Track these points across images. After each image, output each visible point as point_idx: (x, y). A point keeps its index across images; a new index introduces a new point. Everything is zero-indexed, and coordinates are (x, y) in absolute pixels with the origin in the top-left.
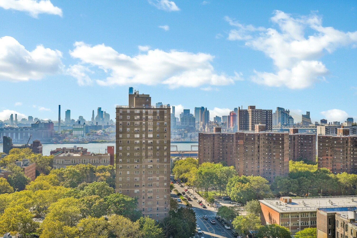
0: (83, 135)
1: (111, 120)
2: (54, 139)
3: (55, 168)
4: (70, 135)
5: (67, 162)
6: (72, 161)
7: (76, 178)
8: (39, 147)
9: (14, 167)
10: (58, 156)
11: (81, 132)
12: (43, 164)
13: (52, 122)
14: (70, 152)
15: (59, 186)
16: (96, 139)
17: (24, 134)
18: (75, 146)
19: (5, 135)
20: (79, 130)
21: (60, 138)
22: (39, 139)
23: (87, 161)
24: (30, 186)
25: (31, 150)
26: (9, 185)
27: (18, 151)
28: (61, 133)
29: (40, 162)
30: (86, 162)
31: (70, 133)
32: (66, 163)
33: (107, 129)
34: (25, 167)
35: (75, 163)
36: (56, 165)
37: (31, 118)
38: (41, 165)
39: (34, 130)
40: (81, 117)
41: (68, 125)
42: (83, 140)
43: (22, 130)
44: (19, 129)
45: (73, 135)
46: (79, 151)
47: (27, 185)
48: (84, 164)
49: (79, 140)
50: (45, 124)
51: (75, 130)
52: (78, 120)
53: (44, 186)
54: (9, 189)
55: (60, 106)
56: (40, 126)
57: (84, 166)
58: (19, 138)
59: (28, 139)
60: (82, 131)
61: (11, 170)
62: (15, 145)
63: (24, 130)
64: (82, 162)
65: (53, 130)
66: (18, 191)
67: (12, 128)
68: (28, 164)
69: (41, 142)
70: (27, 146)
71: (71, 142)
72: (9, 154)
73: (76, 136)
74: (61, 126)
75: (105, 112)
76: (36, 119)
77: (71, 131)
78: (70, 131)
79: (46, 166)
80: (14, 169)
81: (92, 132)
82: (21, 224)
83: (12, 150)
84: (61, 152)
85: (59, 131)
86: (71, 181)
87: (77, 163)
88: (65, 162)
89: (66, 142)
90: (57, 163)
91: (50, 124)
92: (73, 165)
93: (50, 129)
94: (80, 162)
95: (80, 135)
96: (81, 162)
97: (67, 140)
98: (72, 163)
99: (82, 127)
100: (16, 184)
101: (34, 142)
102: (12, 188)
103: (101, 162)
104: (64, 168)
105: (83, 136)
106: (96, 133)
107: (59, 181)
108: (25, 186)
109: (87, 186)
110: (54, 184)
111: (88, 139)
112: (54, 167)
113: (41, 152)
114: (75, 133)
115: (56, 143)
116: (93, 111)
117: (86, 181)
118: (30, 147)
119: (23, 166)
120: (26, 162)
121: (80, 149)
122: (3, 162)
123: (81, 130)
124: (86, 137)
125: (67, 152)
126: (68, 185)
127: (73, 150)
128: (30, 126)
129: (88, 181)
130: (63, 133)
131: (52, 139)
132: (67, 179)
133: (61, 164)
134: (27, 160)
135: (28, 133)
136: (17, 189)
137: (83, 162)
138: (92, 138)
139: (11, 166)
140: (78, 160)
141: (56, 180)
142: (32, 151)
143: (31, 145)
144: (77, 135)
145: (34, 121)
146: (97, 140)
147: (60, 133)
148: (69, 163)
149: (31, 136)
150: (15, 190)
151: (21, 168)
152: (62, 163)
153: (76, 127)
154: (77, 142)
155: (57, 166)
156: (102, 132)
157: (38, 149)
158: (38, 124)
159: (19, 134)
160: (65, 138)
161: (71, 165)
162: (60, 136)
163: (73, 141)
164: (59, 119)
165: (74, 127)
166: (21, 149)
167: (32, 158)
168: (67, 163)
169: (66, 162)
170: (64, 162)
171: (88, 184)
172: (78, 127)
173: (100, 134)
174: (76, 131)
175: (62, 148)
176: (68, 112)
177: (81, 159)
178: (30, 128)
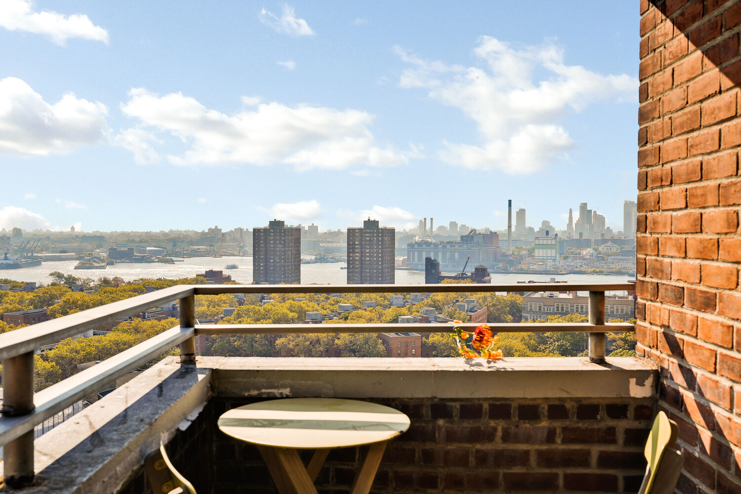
0: (554, 258)
1: (608, 228)
2: (501, 264)
3: (526, 319)
4: (529, 257)
5: (548, 308)
6: (558, 307)
8: (486, 278)
9: (455, 313)
10: (530, 296)
11: (551, 253)
12: (498, 309)
13: (495, 233)
16: (581, 266)
17: (448, 254)
18: (553, 279)
20: (547, 248)
21: (511, 263)
28: (513, 254)
29: (494, 305)
30: (584, 310)
31: (529, 254)
32: (546, 309)
33: (603, 246)
34: (470, 313)
35: (562, 310)
36: (528, 313)
38: (494, 311)
39: (465, 246)
40: (545, 223)
41: (523, 239)
42: (554, 268)
43: (444, 247)
44: (440, 246)
45: (536, 258)
49: (548, 268)
50: (485, 236)
51: (539, 248)
52: (542, 228)
55: (510, 201)
56: (475, 240)
60: (554, 251)
61: (451, 318)
62: (444, 273)
63: (448, 246)
64: (577, 311)
65: (497, 247)
67: (428, 244)
68: (476, 309)
71: (533, 271)
73: (540, 260)
74: (513, 240)
75: (595, 212)
77: (531, 249)
78: (529, 251)
81: (572, 253)
85: (508, 249)
87: (567, 312)
88: (544, 309)
89: (522, 271)
90: (529, 309)
91: (491, 237)
92: (561, 314)
93: (492, 246)
94: (572, 310)
95: (548, 258)
96: (575, 310)
97: (524, 267)
98: (558, 310)
99: (554, 242)
101: (477, 270)
103: (615, 312)
104: (542, 320)
105: (554, 260)
106: (580, 254)
111: (565, 267)
112: (524, 317)
114: (538, 253)
115: (506, 271)
116: (571, 209)
120: (472, 304)
123: (551, 248)
124: (561, 263)
128: (459, 239)
130: (516, 253)
131: (497, 265)
133: (538, 312)
134: (474, 301)
135: (455, 252)
137: (580, 310)
138: (572, 264)
140: (569, 306)
143: (472, 274)
144: (544, 258)
146: (583, 269)
147: (511, 253)
148: (551, 311)
152: (538, 310)
153: (541, 242)
154: (544, 271)
155: (528, 315)
156: (591, 252)
157: (485, 282)
158: (472, 237)
159: (440, 254)
160: (521, 264)
161: (556, 314)
162: (511, 258)
163: (537, 269)
164: (509, 227)
165: (537, 242)
167: (480, 298)
168: (548, 310)
169: (546, 307)
170: (542, 308)
172: (545, 242)
173: (588, 257)
174: (541, 250)
176: (521, 214)
177: (575, 305)
178: (458, 243)
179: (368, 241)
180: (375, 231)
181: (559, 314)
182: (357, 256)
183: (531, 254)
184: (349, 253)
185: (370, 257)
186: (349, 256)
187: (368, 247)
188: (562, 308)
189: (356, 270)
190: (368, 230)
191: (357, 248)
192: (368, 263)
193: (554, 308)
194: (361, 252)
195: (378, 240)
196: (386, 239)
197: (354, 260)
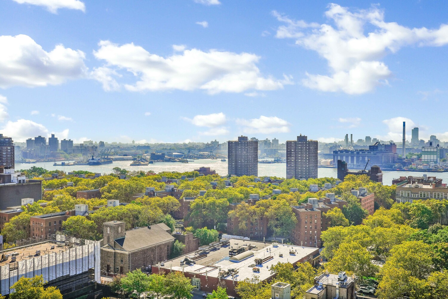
0: (436, 161)
2: (396, 165)
3: (399, 202)
4: (418, 160)
5: (414, 195)
6: (421, 195)
7: (426, 217)
8: (379, 174)
9: (349, 196)
10: (403, 187)
11: (433, 157)
12: (383, 195)
13: (394, 144)
14: (419, 183)
15: (404, 224)
17: (361, 158)
18: (425, 175)
19: (339, 158)
20: (430, 154)
21: (404, 164)
22: (378, 165)
23: (442, 196)
24: (367, 220)
25: (369, 177)
26: (344, 217)
27: (354, 178)
28: (406, 158)
29: (380, 192)
30: (440, 197)
31: (418, 158)
32: (413, 196)
34: (361, 197)
35: (424, 196)
36: (400, 198)
37: (368, 138)
38: (380, 196)
39: (372, 153)
40: (433, 137)
41: (415, 148)
42: (435, 168)
43: (358, 153)
44: (355, 152)
45: (423, 160)
46: (431, 182)
47: (364, 218)
48: (437, 199)
49: (431, 167)
50: (386, 146)
51: (425, 154)
52: (429, 141)
53: (385, 223)
54: (344, 222)
55: (404, 123)
56: (379, 149)
57: (438, 202)
58: (355, 163)
59: (366, 164)
60: (435, 156)
61: (346, 200)
62: (350, 171)
63: (361, 153)
64: (435, 197)
65: (395, 153)
66: (354, 225)
67: (347, 151)
68: (366, 194)
69: (380, 169)
70: (364, 172)
71: (420, 169)
72: (344, 181)
73: (426, 162)
74: (406, 149)
76: (375, 139)
77: (420, 155)
78: (418, 156)
79: (388, 198)
80: (350, 199)
82: (358, 265)
83: (347, 177)
84: (406, 182)
85: (405, 155)
86: (420, 221)
87: (427, 198)
88: (411, 195)
89: (412, 169)
90: (400, 195)
91: (392, 145)
92: (423, 199)
93: (391, 153)
94: (431, 197)
95: (431, 161)
96: (433, 197)
97: (414, 167)
98: (421, 196)
99: (435, 150)
100: (352, 217)
101: (372, 168)
102: (347, 220)
104: (409, 203)
105: (436, 162)
107: (404, 218)
108: (362, 221)
109: (442, 229)
110: (397, 221)
111: (443, 167)
112: (397, 200)
113: (381, 180)
114: (424, 157)
115: (400, 170)
117: (441, 222)
118: (368, 174)
119: (359, 195)
120: (363, 191)
121: (431, 179)
122: (337, 190)
123: (434, 154)
124: (440, 164)
125: (414, 182)
126: (416, 225)
127: (422, 180)
128: (368, 149)
129: (443, 223)
130: (409, 157)
131: (394, 165)
132: (414, 217)
133: (407, 197)
134: (364, 189)
135: (365, 156)
136: (353, 223)
137: (437, 196)
139: (346, 195)
140: (429, 194)
141: (400, 217)
142: (370, 179)
143: (369, 171)
144: (428, 161)
145: (372, 141)
147: (405, 158)
148: (417, 197)
149: (368, 160)
150: (350, 223)
151: (357, 198)
152: (407, 196)
153: (426, 150)
154: (428, 170)
155: (400, 200)
157: (378, 177)
158: (377, 147)
159: (355, 158)
160: (411, 164)
161: (419, 199)
162: (405, 161)
163: (423, 168)
164: (404, 140)
165: (423, 150)
166: (358, 176)
167: (370, 187)
168: (414, 196)
169: (413, 194)
170: (410, 195)
171: (443, 226)
172: (429, 150)
174: (426, 156)
175: (407, 177)
176: (415, 131)
177: (433, 193)
178: (367, 150)
179: (300, 149)
180: (304, 143)
181: (421, 199)
182: (292, 159)
183: (419, 158)
184: (287, 157)
185: (301, 159)
186: (287, 159)
187: (300, 153)
188: (424, 195)
189: (292, 168)
190: (300, 142)
191: (293, 154)
192: (300, 163)
193: (418, 195)
194: (296, 157)
195: (306, 149)
196: (311, 148)
197: (291, 161)
